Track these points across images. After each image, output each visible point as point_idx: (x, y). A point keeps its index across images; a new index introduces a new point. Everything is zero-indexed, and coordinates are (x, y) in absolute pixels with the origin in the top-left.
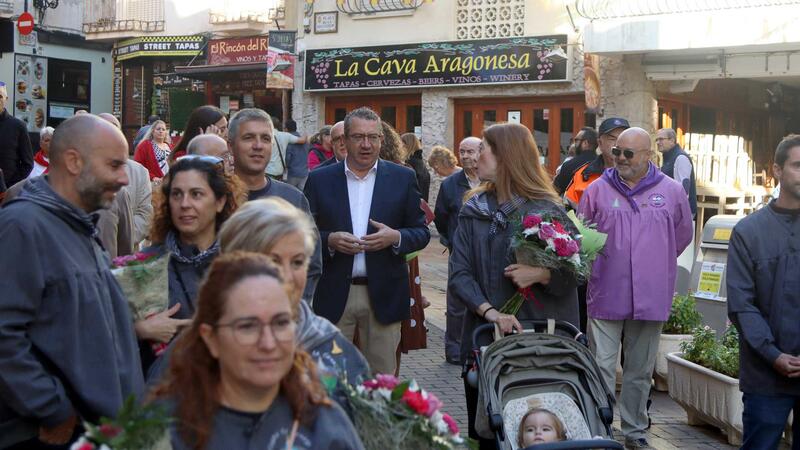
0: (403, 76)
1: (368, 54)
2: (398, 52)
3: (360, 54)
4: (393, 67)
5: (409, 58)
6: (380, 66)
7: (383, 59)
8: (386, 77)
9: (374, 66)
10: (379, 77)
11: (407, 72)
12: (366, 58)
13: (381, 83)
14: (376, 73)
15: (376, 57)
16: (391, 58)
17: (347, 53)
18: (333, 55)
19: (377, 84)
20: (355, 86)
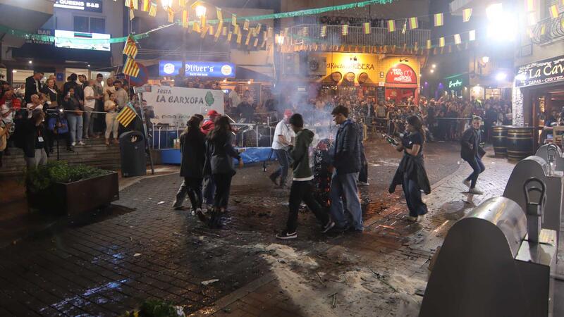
1: (545, 64)
2: (562, 60)
3: (541, 65)
4: (559, 69)
6: (551, 69)
7: (553, 65)
8: (555, 75)
9: (548, 70)
10: (552, 76)
12: (544, 66)
13: (552, 78)
14: (550, 74)
15: (549, 64)
16: (558, 64)
17: (535, 65)
18: (528, 67)
19: (550, 80)
20: (539, 82)
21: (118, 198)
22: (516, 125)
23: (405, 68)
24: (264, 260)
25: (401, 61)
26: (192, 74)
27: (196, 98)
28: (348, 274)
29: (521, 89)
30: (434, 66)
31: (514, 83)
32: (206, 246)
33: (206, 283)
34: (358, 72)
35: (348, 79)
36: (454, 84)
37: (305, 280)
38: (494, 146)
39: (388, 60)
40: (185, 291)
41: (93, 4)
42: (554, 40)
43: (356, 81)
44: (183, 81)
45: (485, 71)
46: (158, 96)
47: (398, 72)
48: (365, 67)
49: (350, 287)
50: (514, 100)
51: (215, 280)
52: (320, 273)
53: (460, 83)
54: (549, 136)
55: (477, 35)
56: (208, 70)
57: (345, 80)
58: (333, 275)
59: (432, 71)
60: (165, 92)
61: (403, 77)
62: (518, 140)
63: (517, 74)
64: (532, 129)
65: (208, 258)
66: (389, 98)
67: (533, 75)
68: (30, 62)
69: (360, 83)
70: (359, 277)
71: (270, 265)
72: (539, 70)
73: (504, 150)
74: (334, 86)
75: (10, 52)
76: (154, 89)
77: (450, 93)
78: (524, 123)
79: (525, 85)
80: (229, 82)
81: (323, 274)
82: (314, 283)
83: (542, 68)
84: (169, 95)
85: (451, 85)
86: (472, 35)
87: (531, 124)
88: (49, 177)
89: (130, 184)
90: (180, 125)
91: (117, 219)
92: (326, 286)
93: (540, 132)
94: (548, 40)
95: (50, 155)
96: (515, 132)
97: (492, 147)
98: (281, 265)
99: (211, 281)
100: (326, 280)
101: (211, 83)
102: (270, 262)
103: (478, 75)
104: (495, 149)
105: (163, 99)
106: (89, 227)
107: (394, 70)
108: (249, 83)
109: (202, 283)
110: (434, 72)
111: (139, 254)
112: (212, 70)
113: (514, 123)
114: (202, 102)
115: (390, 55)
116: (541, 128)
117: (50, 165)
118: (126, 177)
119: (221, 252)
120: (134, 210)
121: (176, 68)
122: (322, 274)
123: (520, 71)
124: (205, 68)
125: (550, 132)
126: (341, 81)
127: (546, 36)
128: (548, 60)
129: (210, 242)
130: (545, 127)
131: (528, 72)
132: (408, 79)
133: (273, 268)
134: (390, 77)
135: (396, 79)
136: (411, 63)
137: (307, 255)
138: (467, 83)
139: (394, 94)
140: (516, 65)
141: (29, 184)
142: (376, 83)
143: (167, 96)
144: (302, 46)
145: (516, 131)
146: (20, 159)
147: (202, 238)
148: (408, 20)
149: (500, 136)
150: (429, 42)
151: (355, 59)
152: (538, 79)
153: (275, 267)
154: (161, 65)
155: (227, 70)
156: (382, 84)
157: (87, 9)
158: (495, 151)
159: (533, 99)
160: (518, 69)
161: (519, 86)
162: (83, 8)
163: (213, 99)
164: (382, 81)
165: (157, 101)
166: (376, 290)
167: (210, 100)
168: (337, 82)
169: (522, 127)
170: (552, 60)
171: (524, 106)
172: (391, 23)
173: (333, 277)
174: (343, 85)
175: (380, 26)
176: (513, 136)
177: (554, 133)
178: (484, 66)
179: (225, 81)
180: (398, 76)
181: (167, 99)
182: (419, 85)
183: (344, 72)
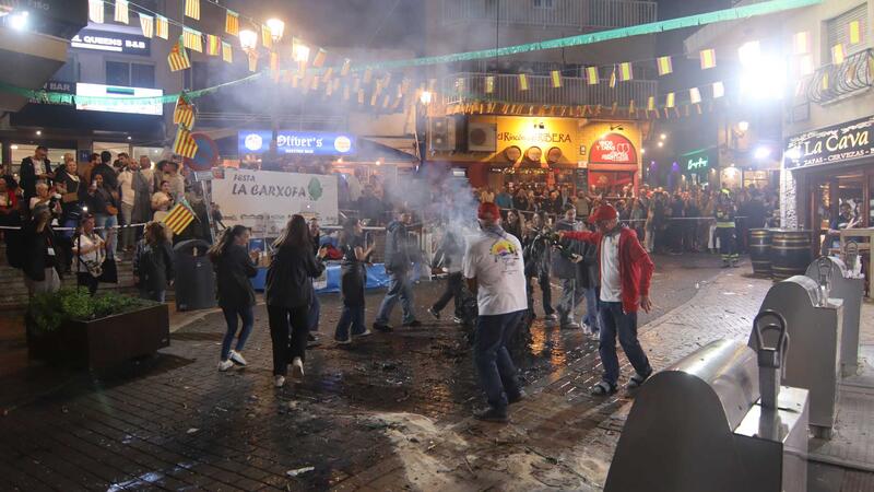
0: (857, 148)
1: (828, 133)
2: (853, 127)
3: (823, 134)
4: (849, 141)
5: (861, 131)
6: (838, 142)
7: (841, 135)
8: (844, 151)
9: (834, 143)
10: (838, 152)
11: (860, 144)
12: (827, 137)
13: (839, 156)
14: (835, 149)
15: (834, 134)
16: (847, 134)
17: (813, 134)
18: (803, 139)
19: (836, 158)
20: (819, 161)
21: (168, 344)
22: (785, 228)
23: (618, 140)
24: (386, 437)
25: (612, 129)
26: (288, 151)
27: (295, 188)
28: (512, 458)
29: (793, 171)
30: (663, 137)
31: (783, 163)
32: (300, 417)
33: (294, 473)
34: (545, 147)
35: (531, 157)
36: (695, 165)
37: (445, 468)
38: (752, 259)
39: (592, 128)
40: (262, 485)
41: (135, 43)
42: (841, 97)
43: (543, 160)
44: (274, 161)
45: (742, 143)
46: (235, 186)
47: (608, 145)
48: (557, 138)
49: (513, 477)
50: (782, 190)
51: (307, 469)
52: (469, 457)
53: (705, 163)
54: (835, 244)
55: (726, 90)
56: (314, 144)
57: (526, 158)
58: (490, 459)
59: (660, 144)
60: (245, 178)
61: (616, 154)
62: (788, 250)
63: (787, 149)
64: (809, 234)
65: (301, 435)
66: (594, 186)
67: (810, 151)
68: (39, 133)
69: (550, 162)
70: (528, 462)
71: (395, 444)
72: (820, 143)
73: (768, 267)
74: (510, 167)
75: (7, 118)
76: (229, 174)
77: (689, 178)
78: (799, 223)
79: (798, 166)
80: (347, 163)
81: (474, 458)
82: (460, 472)
83: (824, 140)
84: (252, 184)
85: (691, 165)
86: (718, 90)
87: (808, 226)
88: (61, 311)
89: (189, 322)
90: (268, 229)
91: (164, 375)
92: (476, 477)
93: (823, 237)
94: (833, 97)
95: (65, 277)
96: (782, 239)
97: (749, 262)
98: (412, 445)
99: (302, 470)
100: (477, 468)
101: (318, 164)
102: (394, 440)
103: (731, 150)
104: (753, 264)
105: (243, 190)
106: (121, 388)
107: (602, 143)
108: (378, 163)
109: (289, 473)
110: (664, 146)
111: (195, 430)
112: (319, 144)
113: (783, 225)
114: (304, 194)
115: (594, 120)
116: (824, 232)
117: (63, 294)
118: (183, 310)
119: (320, 426)
120: (193, 361)
121: (264, 142)
122: (471, 457)
123: (791, 145)
124: (309, 140)
125: (837, 238)
126: (519, 161)
127: (829, 90)
128: (833, 128)
129: (305, 410)
130: (830, 231)
131: (803, 146)
132: (624, 157)
133: (399, 449)
134: (596, 154)
135: (606, 157)
136: (626, 132)
137: (452, 429)
138: (715, 163)
139: (603, 179)
140: (785, 134)
141: (29, 321)
142: (574, 162)
143: (249, 185)
144: (458, 107)
145: (786, 236)
146: (20, 284)
147: (293, 404)
148: (617, 67)
149: (761, 245)
150: (651, 99)
151: (542, 127)
152: (817, 156)
153: (402, 448)
154: (241, 137)
155: (343, 144)
156: (583, 164)
157: (127, 51)
158: (754, 269)
159: (812, 187)
160: (787, 141)
161: (789, 167)
162: (120, 49)
163: (321, 189)
164: (583, 160)
165: (234, 193)
166: (551, 483)
167: (315, 192)
168: (514, 162)
169: (795, 230)
170: (839, 127)
171: (797, 198)
172: (592, 72)
173: (489, 463)
174: (523, 166)
175: (579, 76)
176: (780, 244)
177: (842, 239)
178: (741, 137)
179: (340, 161)
180: (608, 152)
181: (248, 189)
182: (640, 166)
183: (524, 146)
